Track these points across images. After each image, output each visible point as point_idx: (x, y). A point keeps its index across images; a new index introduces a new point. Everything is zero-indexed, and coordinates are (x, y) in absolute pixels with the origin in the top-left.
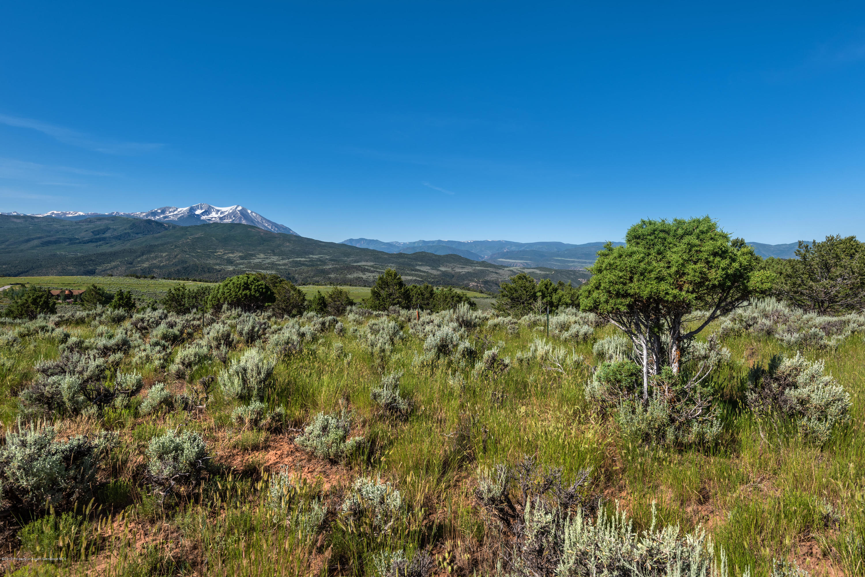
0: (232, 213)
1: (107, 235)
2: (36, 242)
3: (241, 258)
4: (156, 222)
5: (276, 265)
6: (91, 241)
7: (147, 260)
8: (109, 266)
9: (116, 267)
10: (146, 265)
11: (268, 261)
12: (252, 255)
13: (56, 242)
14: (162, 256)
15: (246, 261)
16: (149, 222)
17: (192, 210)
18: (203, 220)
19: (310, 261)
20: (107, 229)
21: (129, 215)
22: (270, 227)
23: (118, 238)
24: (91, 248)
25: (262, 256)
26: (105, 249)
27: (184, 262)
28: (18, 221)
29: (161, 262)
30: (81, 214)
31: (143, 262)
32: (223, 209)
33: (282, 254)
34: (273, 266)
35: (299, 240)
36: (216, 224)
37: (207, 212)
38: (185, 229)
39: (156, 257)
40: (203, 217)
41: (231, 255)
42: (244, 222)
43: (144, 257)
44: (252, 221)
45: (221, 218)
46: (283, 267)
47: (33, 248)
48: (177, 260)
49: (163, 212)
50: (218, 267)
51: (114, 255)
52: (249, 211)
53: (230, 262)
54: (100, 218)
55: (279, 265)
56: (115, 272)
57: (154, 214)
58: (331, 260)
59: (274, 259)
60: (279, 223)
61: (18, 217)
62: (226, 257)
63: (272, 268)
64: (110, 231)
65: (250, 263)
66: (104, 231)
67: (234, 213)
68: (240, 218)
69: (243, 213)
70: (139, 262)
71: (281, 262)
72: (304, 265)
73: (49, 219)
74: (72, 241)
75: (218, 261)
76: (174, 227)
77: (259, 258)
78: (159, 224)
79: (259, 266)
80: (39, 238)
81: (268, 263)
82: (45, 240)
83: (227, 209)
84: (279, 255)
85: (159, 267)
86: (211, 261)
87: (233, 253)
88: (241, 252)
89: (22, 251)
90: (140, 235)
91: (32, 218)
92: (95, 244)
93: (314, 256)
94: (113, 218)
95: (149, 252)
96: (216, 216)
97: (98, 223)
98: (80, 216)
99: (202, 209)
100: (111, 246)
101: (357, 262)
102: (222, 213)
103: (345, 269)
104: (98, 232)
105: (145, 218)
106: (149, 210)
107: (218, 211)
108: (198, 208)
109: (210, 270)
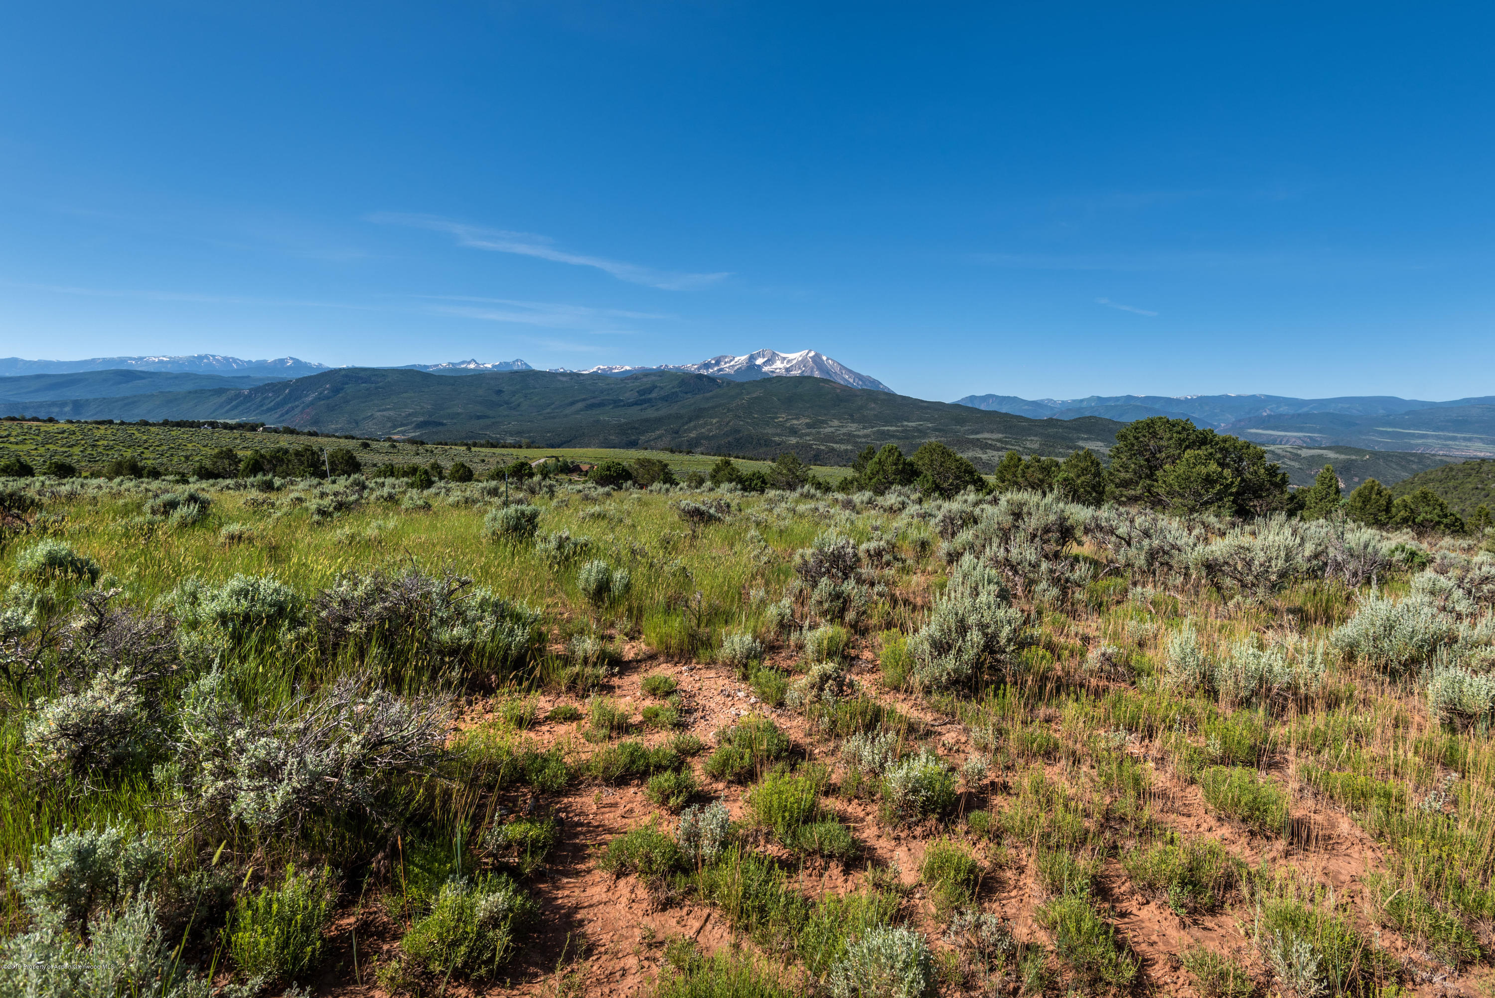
0: (802, 361)
1: (653, 395)
2: (580, 405)
3: (809, 426)
4: (707, 377)
5: (854, 436)
6: (636, 403)
7: (695, 428)
8: (653, 435)
9: (660, 437)
10: (693, 435)
11: (844, 430)
12: (823, 422)
13: (601, 405)
14: (711, 424)
15: (814, 431)
16: (700, 376)
17: (752, 358)
18: (765, 373)
19: (903, 431)
20: (654, 387)
21: (678, 368)
22: (851, 381)
23: (665, 399)
24: (634, 413)
25: (836, 423)
26: (651, 413)
27: (737, 431)
28: (564, 379)
29: (710, 430)
30: (628, 368)
31: (690, 430)
32: (791, 356)
33: (864, 421)
34: (850, 438)
35: (891, 398)
36: (780, 378)
37: (769, 362)
38: (741, 385)
39: (706, 424)
40: (766, 369)
41: (795, 422)
42: (817, 374)
43: (692, 424)
44: (828, 372)
45: (788, 370)
46: (864, 440)
47: (577, 412)
48: (729, 428)
49: (718, 363)
50: (777, 439)
51: (659, 421)
52: (824, 358)
53: (793, 432)
54: (647, 373)
55: (859, 436)
56: (660, 444)
57: (707, 366)
58: (935, 430)
59: (852, 427)
60: (864, 373)
61: (564, 374)
62: (788, 425)
63: (848, 442)
64: (656, 390)
65: (819, 433)
66: (651, 390)
67: (804, 361)
68: (812, 368)
69: (817, 359)
70: (685, 431)
71: (861, 433)
72: (893, 436)
73: (594, 376)
74: (617, 403)
75: (779, 431)
76: (729, 384)
77: (832, 426)
78: (711, 379)
79: (831, 438)
80: (584, 400)
81: (844, 434)
82: (589, 402)
83: (796, 356)
84: (859, 422)
85: (708, 438)
86: (769, 431)
87: (798, 419)
88: (808, 417)
89: (566, 416)
90: (689, 395)
91: (578, 375)
92: (639, 407)
93: (910, 424)
94: (661, 373)
95: (698, 417)
96: (782, 366)
97: (645, 380)
98: (626, 371)
99: (764, 357)
100: (657, 410)
101: (977, 433)
102: (789, 361)
103: (955, 445)
104: (642, 392)
105: (697, 372)
106: (700, 361)
107: (784, 359)
108: (759, 354)
109: (768, 443)
